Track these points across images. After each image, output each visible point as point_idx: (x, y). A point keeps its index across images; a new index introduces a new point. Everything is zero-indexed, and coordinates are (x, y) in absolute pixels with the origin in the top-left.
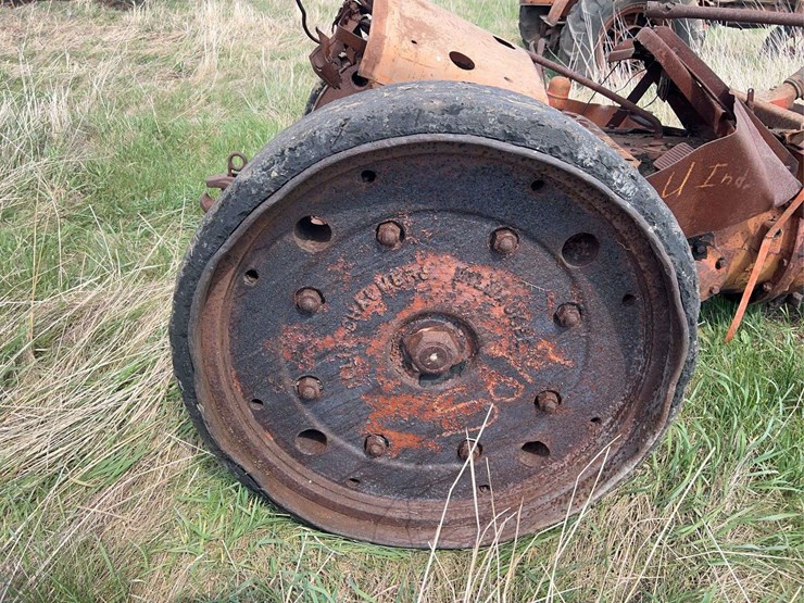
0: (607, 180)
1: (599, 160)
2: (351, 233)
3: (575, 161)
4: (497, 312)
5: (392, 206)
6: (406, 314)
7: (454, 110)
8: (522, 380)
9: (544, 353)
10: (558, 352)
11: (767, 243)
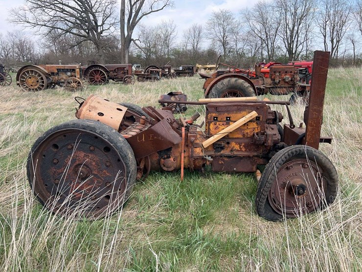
0: (102, 136)
1: (100, 132)
2: (63, 147)
3: (96, 132)
4: (94, 163)
5: (69, 141)
6: (75, 164)
7: (74, 124)
8: (102, 180)
9: (105, 173)
10: (108, 173)
11: (183, 154)
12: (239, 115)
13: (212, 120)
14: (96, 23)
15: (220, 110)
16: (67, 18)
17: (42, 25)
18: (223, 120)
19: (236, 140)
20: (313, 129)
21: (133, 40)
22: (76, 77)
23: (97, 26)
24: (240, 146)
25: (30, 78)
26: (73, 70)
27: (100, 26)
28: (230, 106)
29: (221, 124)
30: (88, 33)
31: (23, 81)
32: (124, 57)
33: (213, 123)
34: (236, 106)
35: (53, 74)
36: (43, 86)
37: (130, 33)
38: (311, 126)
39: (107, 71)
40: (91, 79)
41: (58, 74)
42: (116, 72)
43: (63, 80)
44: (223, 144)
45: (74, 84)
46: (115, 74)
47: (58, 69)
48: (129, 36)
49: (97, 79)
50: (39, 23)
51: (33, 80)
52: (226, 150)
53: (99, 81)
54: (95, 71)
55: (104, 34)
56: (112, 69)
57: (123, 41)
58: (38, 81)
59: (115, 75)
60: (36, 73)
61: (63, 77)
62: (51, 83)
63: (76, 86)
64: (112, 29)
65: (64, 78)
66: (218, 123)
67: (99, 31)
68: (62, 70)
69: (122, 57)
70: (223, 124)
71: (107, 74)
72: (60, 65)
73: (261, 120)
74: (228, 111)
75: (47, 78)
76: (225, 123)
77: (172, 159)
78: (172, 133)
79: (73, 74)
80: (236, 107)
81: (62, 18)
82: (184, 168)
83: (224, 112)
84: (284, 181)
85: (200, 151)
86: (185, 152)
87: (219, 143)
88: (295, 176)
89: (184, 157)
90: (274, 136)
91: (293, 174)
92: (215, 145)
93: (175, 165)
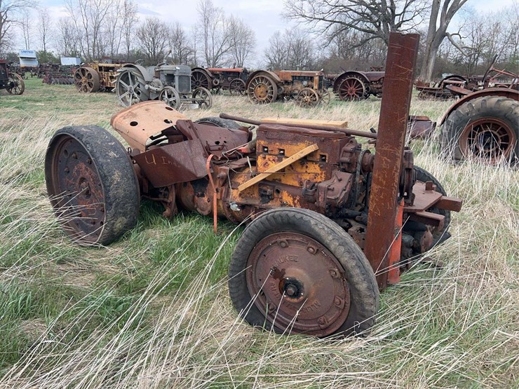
4: (92, 179)
6: (79, 177)
9: (99, 193)
11: (215, 194)
12: (295, 148)
13: (261, 151)
14: (393, 11)
15: (270, 136)
16: (352, 8)
17: (320, 19)
18: (273, 153)
19: (290, 189)
20: (381, 191)
21: (447, 34)
22: (313, 88)
23: (394, 15)
24: (294, 199)
25: (260, 87)
26: (311, 79)
27: (397, 15)
28: (286, 131)
29: (271, 159)
30: (378, 27)
31: (252, 91)
32: (428, 62)
33: (261, 155)
34: (291, 132)
35: (287, 82)
36: (271, 97)
37: (445, 24)
38: (378, 184)
39: (366, 82)
40: (342, 92)
41: (292, 82)
42: (381, 84)
43: (296, 92)
44: (269, 190)
45: (308, 97)
46: (379, 86)
47: (293, 76)
48: (443, 28)
49: (351, 92)
50: (316, 16)
51: (262, 89)
52: (276, 201)
53: (353, 96)
54: (350, 81)
55: (403, 27)
56: (375, 79)
57: (431, 38)
58: (267, 91)
59: (377, 88)
60: (267, 80)
61: (298, 86)
62: (284, 95)
63: (309, 100)
64: (418, 19)
65: (299, 88)
66: (267, 157)
67: (396, 23)
68: (297, 78)
69: (425, 62)
70: (274, 160)
71: (365, 86)
72: (298, 71)
73: (327, 161)
74: (280, 140)
75: (278, 87)
76: (277, 158)
77: (205, 199)
78: (199, 161)
79: (310, 83)
80: (292, 134)
81: (345, 7)
82: (218, 216)
83: (275, 140)
84: (275, 266)
85: (237, 195)
86: (217, 191)
87: (265, 188)
88: (294, 263)
89: (217, 199)
90: (330, 192)
91: (289, 257)
92: (260, 190)
93: (209, 208)
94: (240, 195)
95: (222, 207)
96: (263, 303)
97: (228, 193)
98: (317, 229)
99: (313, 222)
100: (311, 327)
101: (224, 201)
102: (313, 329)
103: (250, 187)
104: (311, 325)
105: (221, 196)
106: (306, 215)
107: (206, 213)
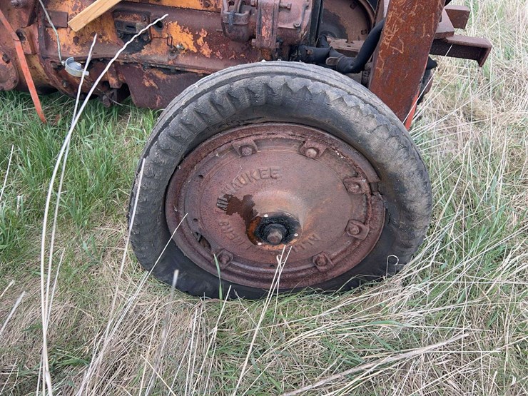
11: (18, 44)
24: (196, 37)
44: (138, 23)
84: (228, 192)
85: (71, 42)
86: (21, 38)
87: (128, 20)
88: (270, 181)
89: (27, 55)
90: (284, 15)
91: (259, 172)
92: (118, 25)
93: (13, 75)
94: (76, 40)
95: (41, 69)
96: (207, 256)
97: (48, 41)
98: (341, 109)
99: (332, 95)
100: (299, 271)
101: (44, 58)
102: (304, 274)
103: (94, 22)
104: (298, 269)
105: (33, 47)
106: (314, 79)
107: (9, 85)
